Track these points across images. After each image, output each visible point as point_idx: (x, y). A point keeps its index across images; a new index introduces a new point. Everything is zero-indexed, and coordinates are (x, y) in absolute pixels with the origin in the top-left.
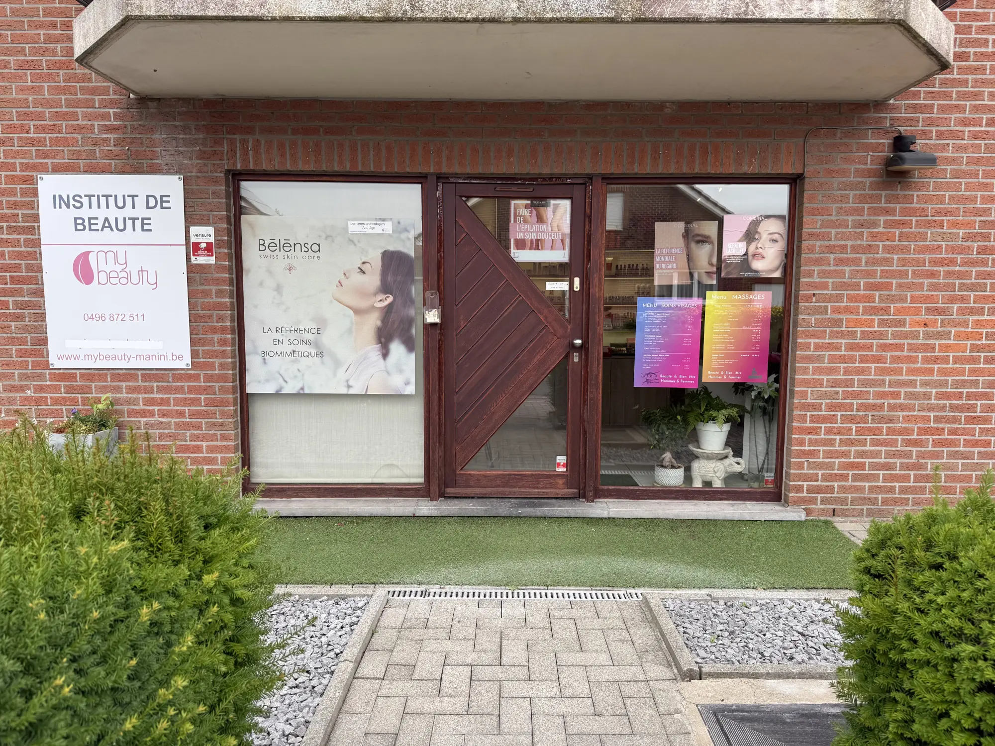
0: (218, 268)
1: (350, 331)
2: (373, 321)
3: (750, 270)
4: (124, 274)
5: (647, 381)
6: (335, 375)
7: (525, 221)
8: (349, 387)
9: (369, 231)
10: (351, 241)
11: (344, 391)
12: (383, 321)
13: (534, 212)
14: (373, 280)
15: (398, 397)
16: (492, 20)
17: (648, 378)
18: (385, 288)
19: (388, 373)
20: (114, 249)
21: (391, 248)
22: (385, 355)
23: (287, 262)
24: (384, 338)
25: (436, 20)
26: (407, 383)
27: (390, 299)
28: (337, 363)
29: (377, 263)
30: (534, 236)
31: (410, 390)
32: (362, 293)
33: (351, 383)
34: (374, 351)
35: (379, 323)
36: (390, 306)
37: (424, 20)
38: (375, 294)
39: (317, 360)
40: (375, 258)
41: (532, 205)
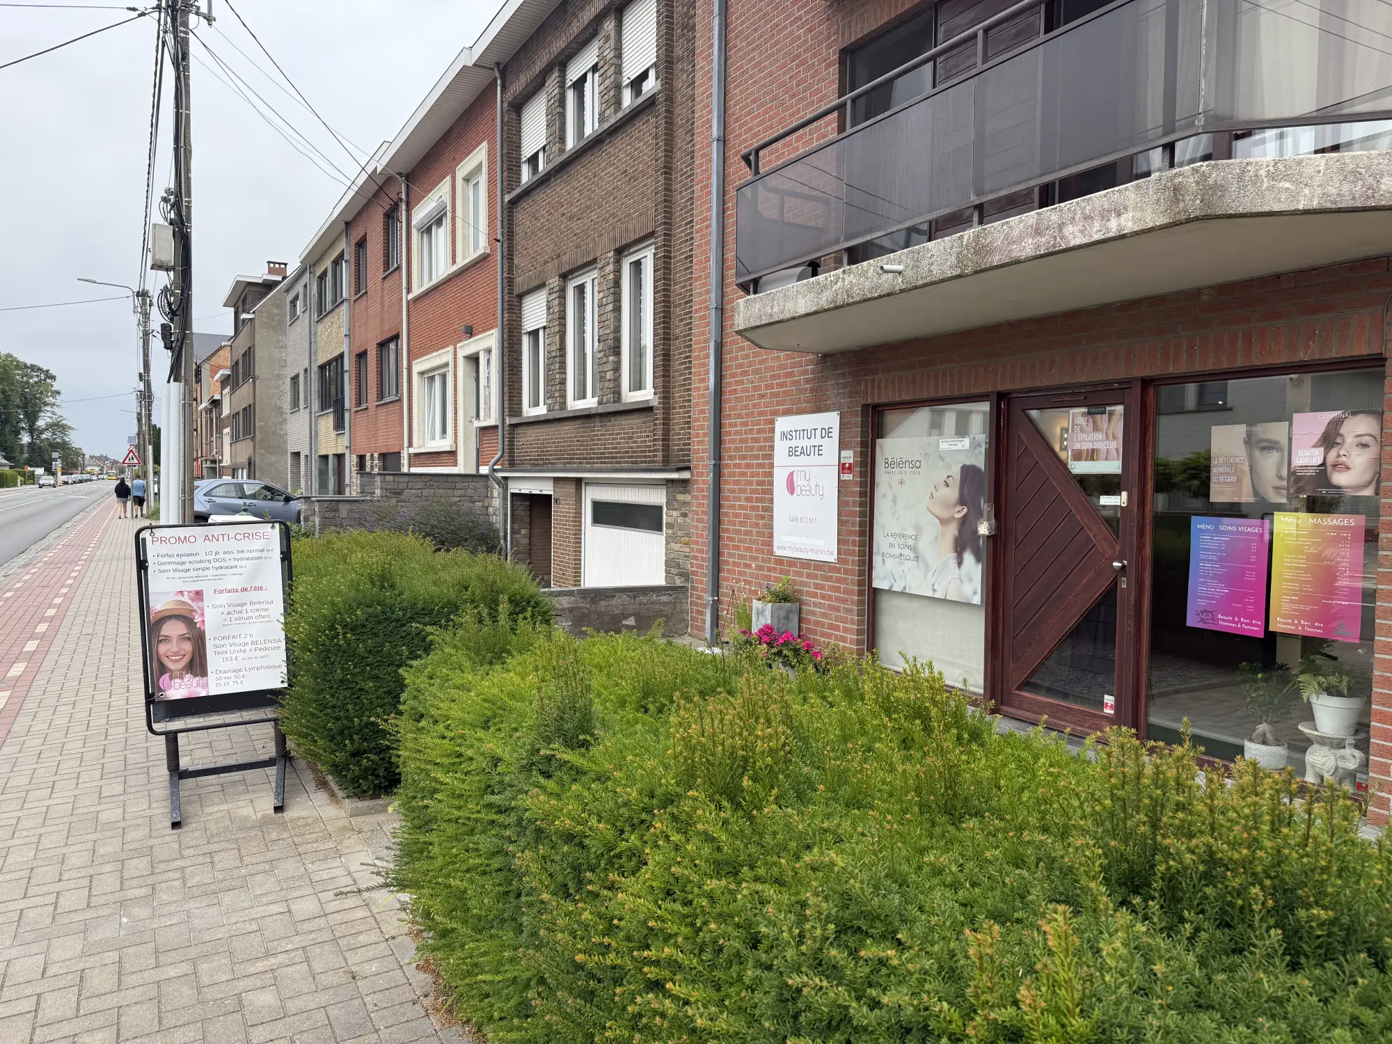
0: (855, 483)
1: (936, 539)
2: (952, 530)
3: (1329, 484)
4: (808, 488)
5: (1202, 620)
6: (925, 578)
7: (1082, 430)
8: (934, 590)
9: (954, 448)
10: (941, 457)
11: (930, 594)
12: (959, 531)
13: (1091, 420)
14: (953, 493)
15: (968, 605)
16: (889, 295)
17: (1204, 616)
18: (962, 501)
19: (961, 581)
20: (805, 468)
21: (968, 463)
22: (960, 563)
23: (900, 476)
24: (959, 548)
25: (860, 302)
26: (975, 593)
27: (965, 510)
28: (927, 568)
29: (957, 477)
30: (1090, 446)
31: (977, 600)
32: (945, 505)
33: (936, 587)
34: (951, 557)
35: (956, 532)
36: (965, 516)
37: (854, 303)
38: (955, 506)
39: (914, 563)
40: (956, 471)
41: (1089, 413)
